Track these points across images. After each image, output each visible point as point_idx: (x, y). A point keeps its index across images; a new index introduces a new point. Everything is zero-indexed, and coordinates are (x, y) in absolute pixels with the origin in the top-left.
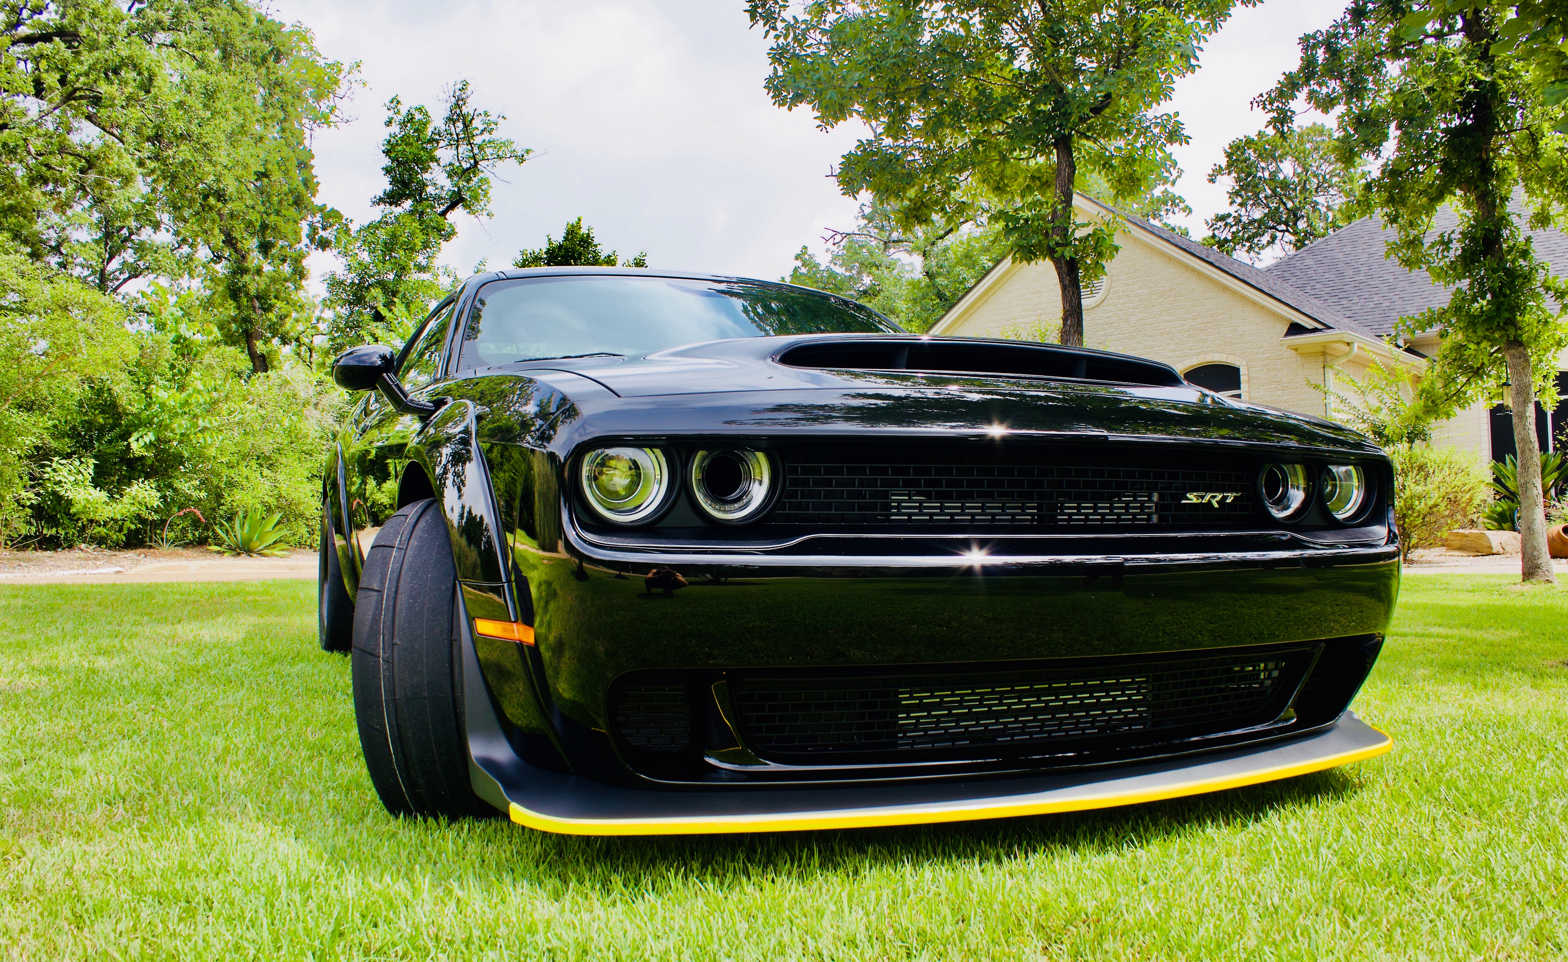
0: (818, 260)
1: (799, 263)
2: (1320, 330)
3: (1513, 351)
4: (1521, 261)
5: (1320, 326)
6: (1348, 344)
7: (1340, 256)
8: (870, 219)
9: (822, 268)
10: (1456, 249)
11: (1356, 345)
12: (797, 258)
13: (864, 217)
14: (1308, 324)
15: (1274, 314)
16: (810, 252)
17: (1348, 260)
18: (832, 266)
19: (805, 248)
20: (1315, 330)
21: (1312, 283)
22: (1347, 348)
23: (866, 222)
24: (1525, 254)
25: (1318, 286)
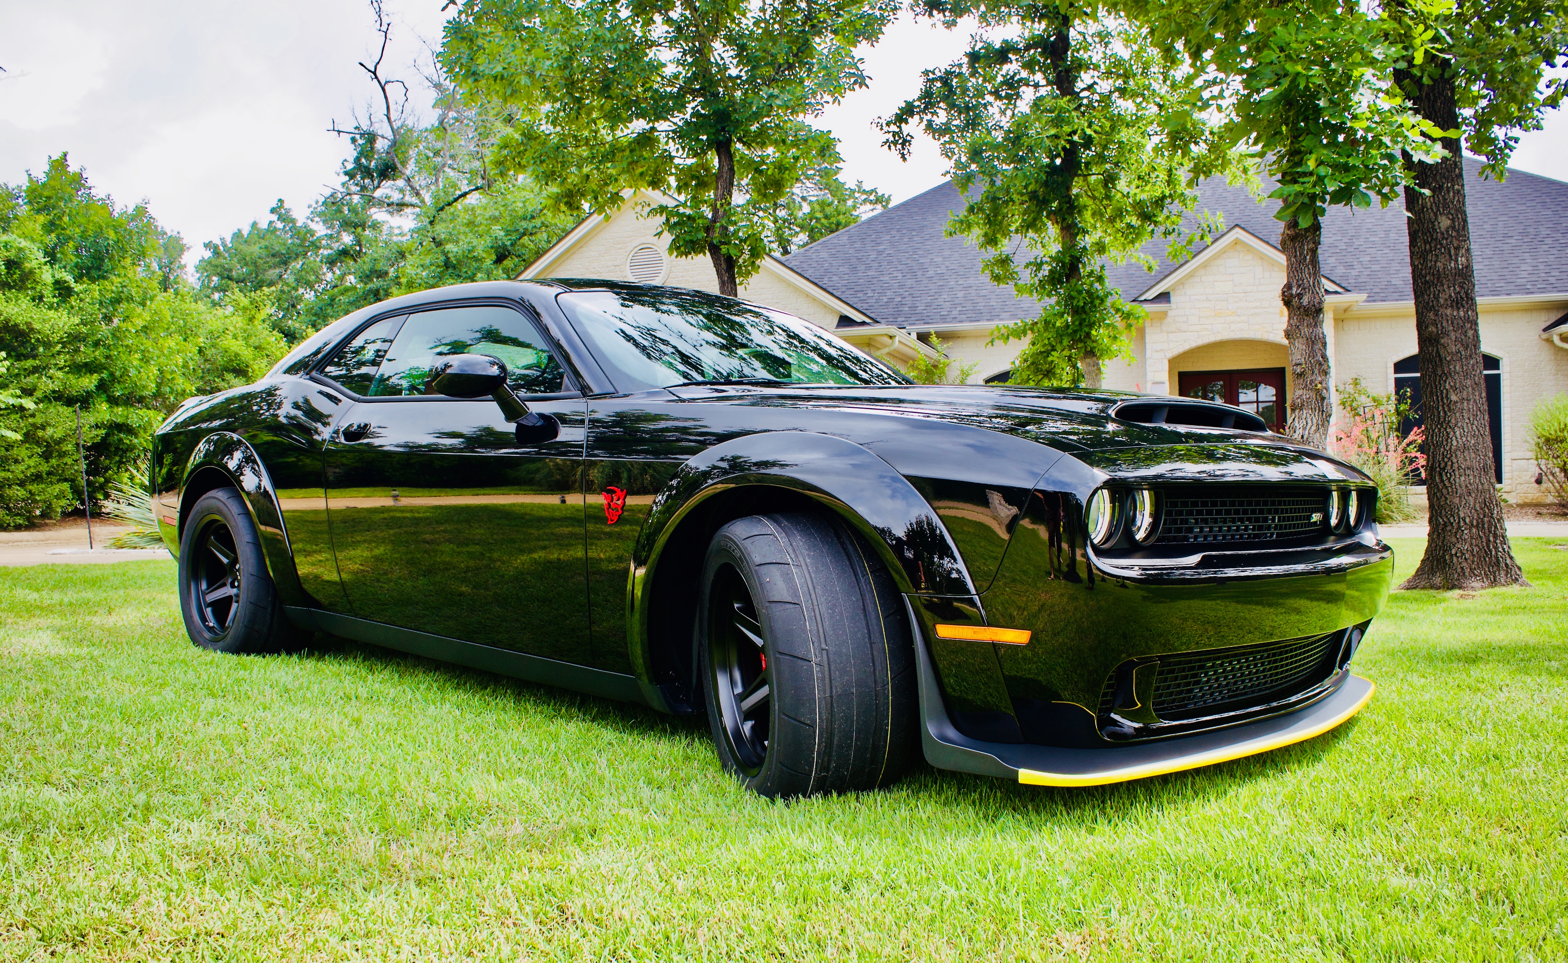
0: (295, 214)
1: (274, 217)
2: (868, 324)
3: (1088, 360)
4: (1097, 285)
5: (867, 320)
6: (891, 337)
7: (852, 251)
8: (351, 175)
9: (299, 224)
10: (1046, 270)
11: (897, 339)
12: (273, 211)
13: (346, 173)
14: (858, 317)
15: (825, 306)
16: (286, 205)
17: (859, 255)
18: (309, 222)
19: (281, 201)
20: (863, 323)
21: (829, 275)
22: (889, 341)
23: (347, 178)
24: (1100, 279)
25: (835, 278)
